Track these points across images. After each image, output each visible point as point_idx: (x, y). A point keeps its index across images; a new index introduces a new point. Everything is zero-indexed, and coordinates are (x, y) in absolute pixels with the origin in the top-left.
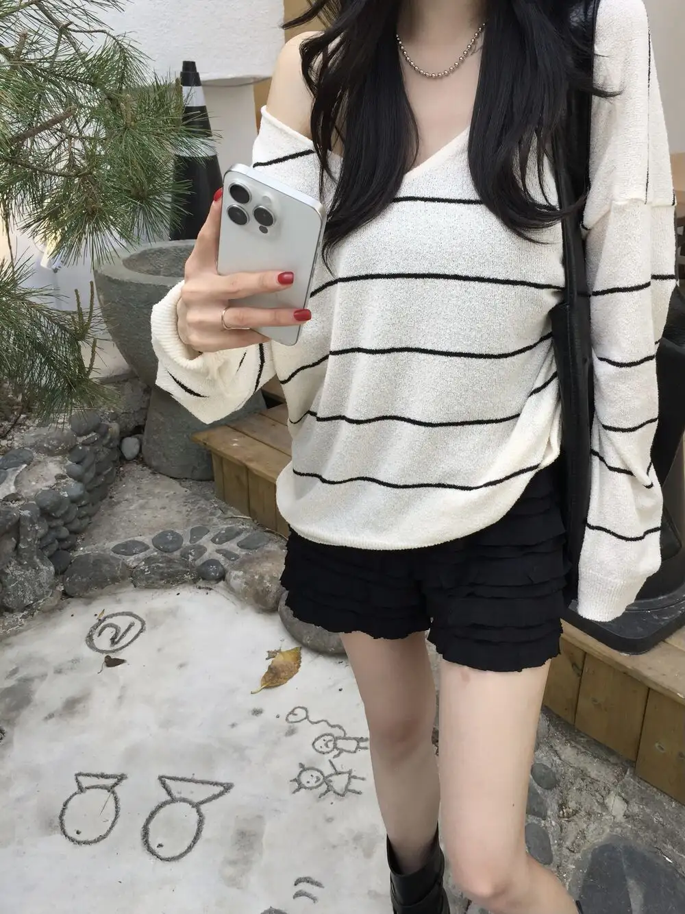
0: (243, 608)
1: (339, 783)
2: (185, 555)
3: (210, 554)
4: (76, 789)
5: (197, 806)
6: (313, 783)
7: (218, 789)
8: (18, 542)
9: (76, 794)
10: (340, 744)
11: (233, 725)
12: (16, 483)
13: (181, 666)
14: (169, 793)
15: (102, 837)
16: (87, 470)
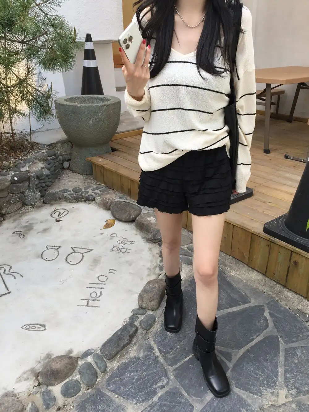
0: (100, 209)
1: (124, 250)
2: (82, 194)
3: (90, 193)
4: (46, 249)
5: (82, 254)
6: (116, 250)
7: (88, 250)
8: (29, 183)
9: (46, 250)
10: (125, 242)
11: (95, 236)
12: (29, 167)
13: (80, 222)
14: (74, 250)
15: (54, 259)
16: (51, 167)
